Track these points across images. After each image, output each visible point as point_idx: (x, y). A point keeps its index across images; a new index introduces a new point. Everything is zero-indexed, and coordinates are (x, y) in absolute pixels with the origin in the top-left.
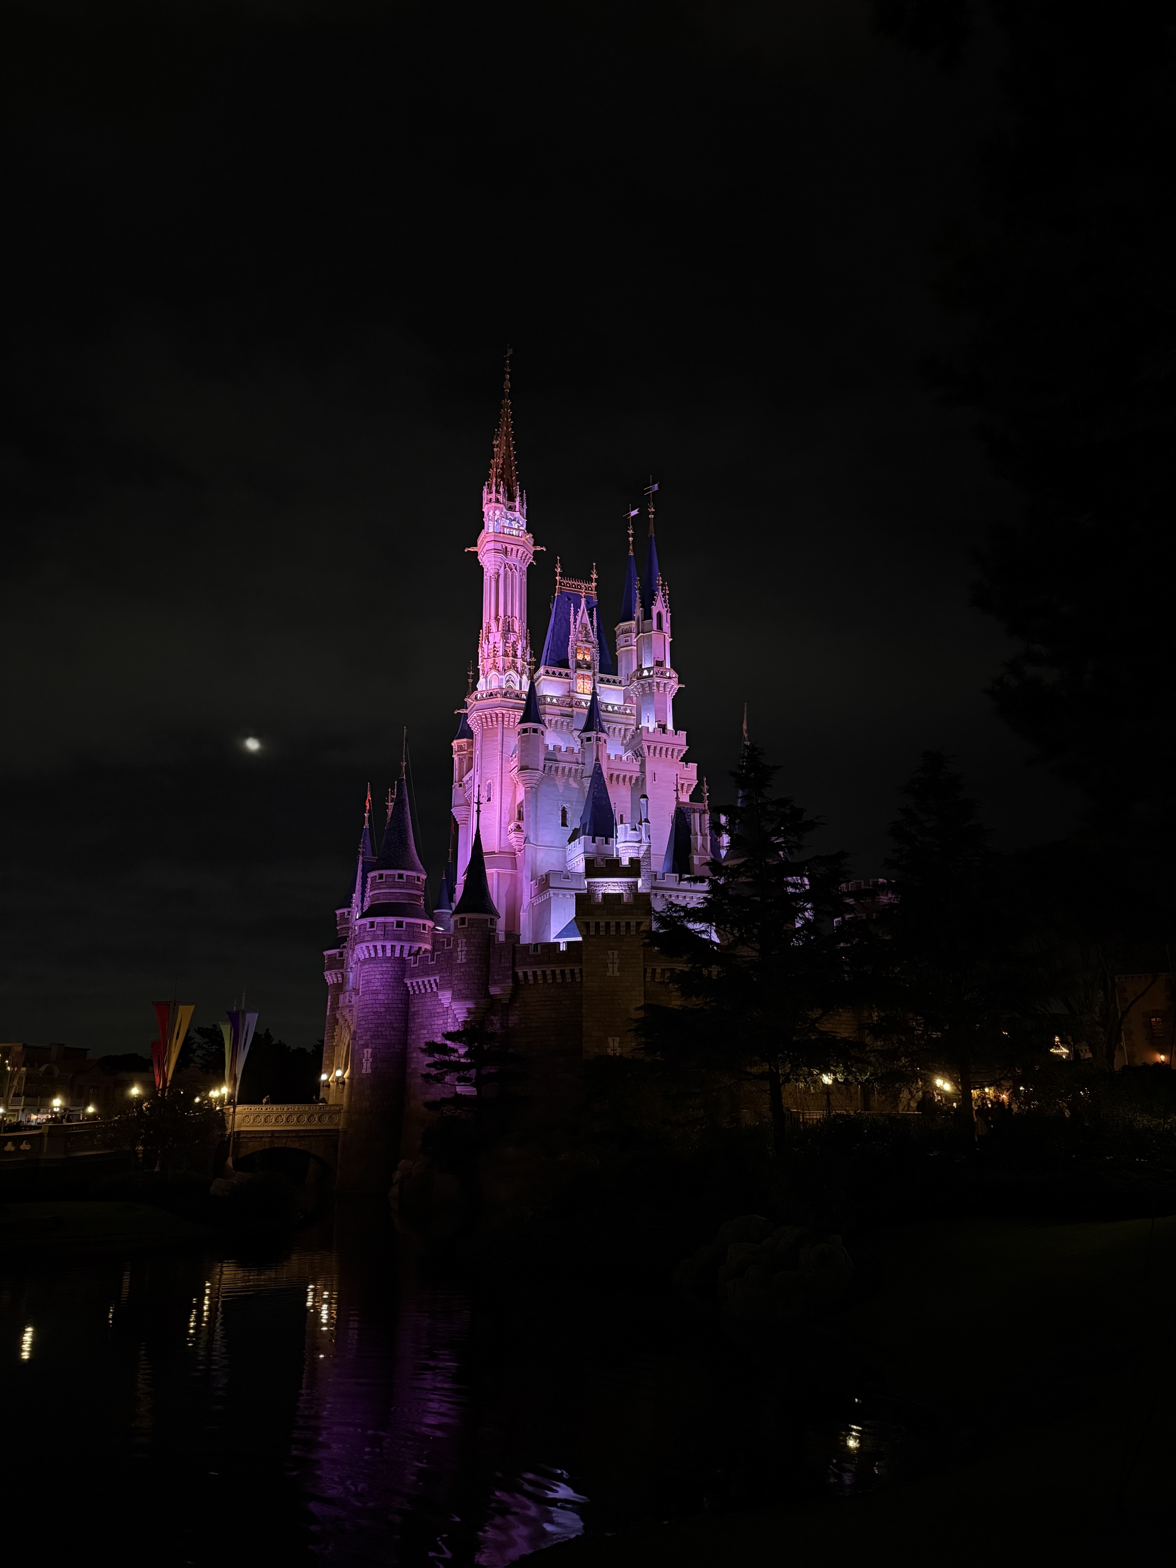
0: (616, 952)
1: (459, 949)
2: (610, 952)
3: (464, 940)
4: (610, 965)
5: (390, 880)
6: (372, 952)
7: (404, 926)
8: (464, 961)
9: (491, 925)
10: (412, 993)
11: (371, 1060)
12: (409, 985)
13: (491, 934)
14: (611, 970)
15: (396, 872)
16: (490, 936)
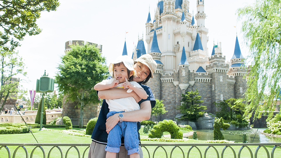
2: (221, 76)
3: (184, 71)
8: (184, 75)
10: (162, 82)
12: (162, 80)
14: (221, 80)
15: (158, 53)
16: (189, 70)
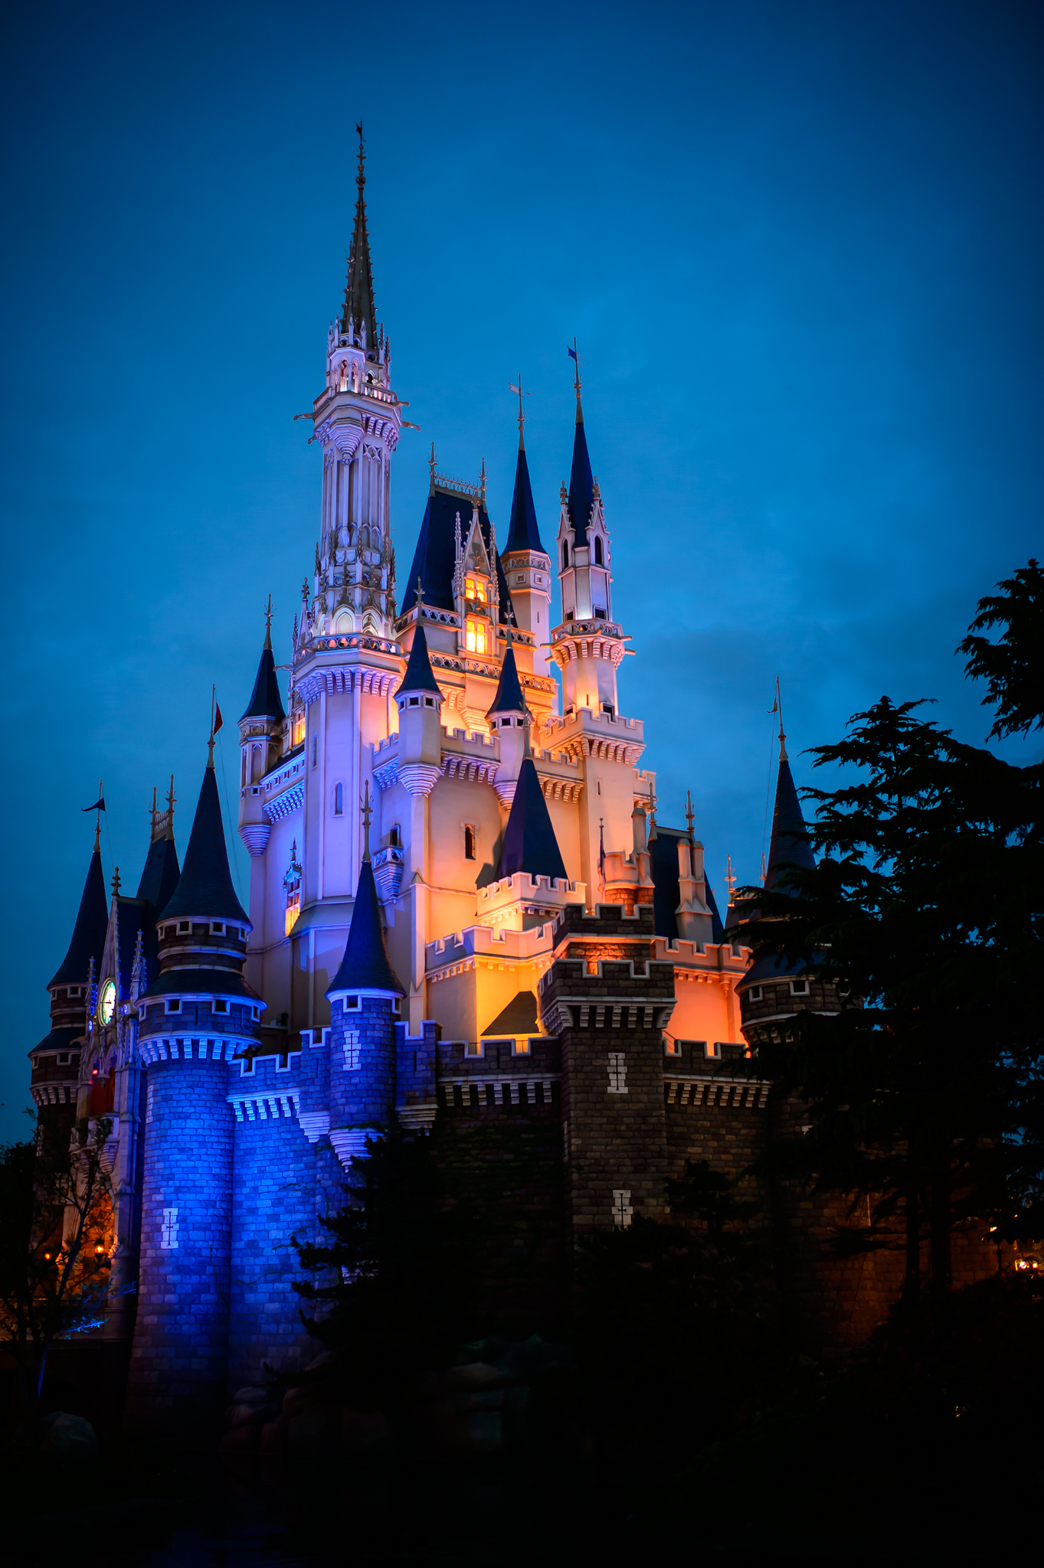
0: (621, 1055)
1: (346, 1047)
2: (611, 1055)
3: (357, 1033)
4: (612, 1077)
5: (201, 932)
6: (174, 1050)
7: (228, 1009)
8: (357, 1067)
9: (396, 1009)
10: (240, 1119)
11: (177, 1227)
12: (237, 1106)
13: (398, 1024)
14: (614, 1083)
15: (212, 921)
16: (395, 1027)
